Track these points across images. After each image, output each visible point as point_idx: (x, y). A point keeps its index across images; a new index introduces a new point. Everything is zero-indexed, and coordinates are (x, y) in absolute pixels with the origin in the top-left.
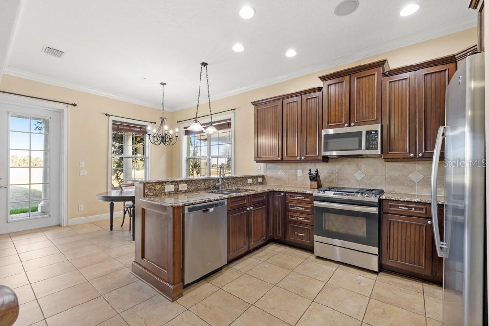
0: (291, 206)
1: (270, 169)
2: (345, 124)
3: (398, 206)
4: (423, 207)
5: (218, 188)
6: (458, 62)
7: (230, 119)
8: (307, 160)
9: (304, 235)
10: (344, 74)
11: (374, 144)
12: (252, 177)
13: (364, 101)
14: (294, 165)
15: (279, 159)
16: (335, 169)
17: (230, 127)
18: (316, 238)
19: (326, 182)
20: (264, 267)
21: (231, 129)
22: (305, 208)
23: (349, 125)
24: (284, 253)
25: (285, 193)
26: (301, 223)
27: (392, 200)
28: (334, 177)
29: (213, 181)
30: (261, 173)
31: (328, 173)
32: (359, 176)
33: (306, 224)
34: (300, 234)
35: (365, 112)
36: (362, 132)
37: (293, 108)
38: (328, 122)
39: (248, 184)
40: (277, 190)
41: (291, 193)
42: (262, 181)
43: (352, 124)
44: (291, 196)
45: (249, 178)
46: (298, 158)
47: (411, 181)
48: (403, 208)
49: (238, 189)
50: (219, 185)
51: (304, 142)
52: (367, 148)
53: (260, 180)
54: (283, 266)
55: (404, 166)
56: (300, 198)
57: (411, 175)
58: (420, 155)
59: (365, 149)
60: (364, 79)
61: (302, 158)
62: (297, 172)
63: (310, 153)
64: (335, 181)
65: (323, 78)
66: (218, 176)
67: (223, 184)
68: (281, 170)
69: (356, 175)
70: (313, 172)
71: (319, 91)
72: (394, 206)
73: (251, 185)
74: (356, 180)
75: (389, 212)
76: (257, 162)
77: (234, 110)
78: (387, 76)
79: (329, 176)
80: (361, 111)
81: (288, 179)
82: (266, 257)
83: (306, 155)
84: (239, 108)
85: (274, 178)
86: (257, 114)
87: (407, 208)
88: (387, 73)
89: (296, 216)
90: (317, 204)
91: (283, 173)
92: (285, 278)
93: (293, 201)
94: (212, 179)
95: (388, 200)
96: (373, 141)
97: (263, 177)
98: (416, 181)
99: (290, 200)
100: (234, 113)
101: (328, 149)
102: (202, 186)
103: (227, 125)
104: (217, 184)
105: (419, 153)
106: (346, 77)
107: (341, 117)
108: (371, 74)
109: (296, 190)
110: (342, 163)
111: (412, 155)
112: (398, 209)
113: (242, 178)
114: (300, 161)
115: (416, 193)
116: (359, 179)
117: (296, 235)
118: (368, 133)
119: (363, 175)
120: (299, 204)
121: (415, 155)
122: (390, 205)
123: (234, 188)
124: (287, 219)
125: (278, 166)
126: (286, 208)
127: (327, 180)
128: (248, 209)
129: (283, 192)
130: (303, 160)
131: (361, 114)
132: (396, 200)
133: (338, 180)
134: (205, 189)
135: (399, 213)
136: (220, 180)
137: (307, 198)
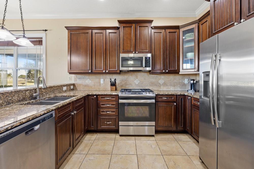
0: (102, 104)
1: (80, 78)
2: (133, 52)
3: (162, 97)
4: (172, 97)
5: (35, 98)
6: (180, 29)
7: (42, 38)
8: (110, 73)
9: (111, 123)
10: (132, 22)
11: (149, 65)
12: (66, 85)
13: (143, 40)
14: (98, 76)
15: (90, 71)
16: (124, 78)
17: (41, 44)
18: (121, 123)
19: (119, 86)
20: (89, 160)
21: (42, 46)
22: (112, 105)
23: (135, 53)
24: (98, 139)
25: (97, 95)
26: (109, 115)
27: (160, 95)
28: (123, 83)
29: (29, 91)
30: (73, 82)
31: (120, 81)
32: (137, 82)
33: (113, 115)
34: (108, 123)
35: (143, 46)
36: (143, 57)
37: (100, 37)
38: (123, 49)
39: (63, 91)
40: (91, 94)
41: (102, 95)
42: (74, 87)
43: (137, 52)
44: (102, 98)
45: (64, 86)
46: (104, 71)
47: (160, 84)
48: (164, 98)
49: (56, 96)
50: (37, 95)
51: (107, 61)
52: (146, 67)
53: (72, 87)
54: (104, 153)
55: (157, 77)
56: (108, 98)
57: (159, 81)
58: (167, 71)
59: (144, 67)
60: (143, 27)
61: (107, 71)
62: (100, 80)
63: (112, 68)
64: (124, 85)
65: (120, 22)
66: (37, 86)
67: (41, 94)
68: (89, 79)
69: (135, 81)
70: (113, 80)
71: (118, 29)
72: (160, 98)
73: (66, 91)
74: (136, 84)
75: (159, 101)
76: (70, 73)
77: (46, 30)
78: (153, 29)
79: (121, 83)
80: (141, 46)
81: (94, 85)
82: (87, 149)
83: (109, 69)
84: (50, 30)
85: (83, 85)
86: (71, 37)
87: (166, 98)
88: (153, 27)
89: (105, 111)
90: (121, 101)
91: (90, 81)
92: (111, 164)
93: (103, 101)
94: (28, 90)
95: (159, 95)
96: (148, 63)
97: (74, 85)
98: (161, 84)
99: (101, 101)
100: (46, 34)
101: (124, 66)
102: (16, 98)
103: (38, 42)
104: (34, 94)
105: (166, 70)
106: (133, 24)
107: (131, 47)
108: (146, 26)
109: (105, 93)
110: (128, 75)
111: (164, 71)
112: (162, 99)
113: (58, 86)
114: (105, 73)
115: (161, 90)
116: (137, 83)
117: (106, 124)
118: (146, 58)
119: (139, 82)
120: (107, 103)
121: (165, 71)
122: (159, 97)
123: (52, 96)
124: (99, 114)
125: (87, 77)
126: (98, 106)
127: (119, 85)
128: (73, 114)
129: (95, 95)
130: (107, 73)
131: (141, 47)
132: (162, 95)
133: (126, 85)
134: (19, 101)
135: (163, 101)
136: (38, 90)
137: (113, 98)
